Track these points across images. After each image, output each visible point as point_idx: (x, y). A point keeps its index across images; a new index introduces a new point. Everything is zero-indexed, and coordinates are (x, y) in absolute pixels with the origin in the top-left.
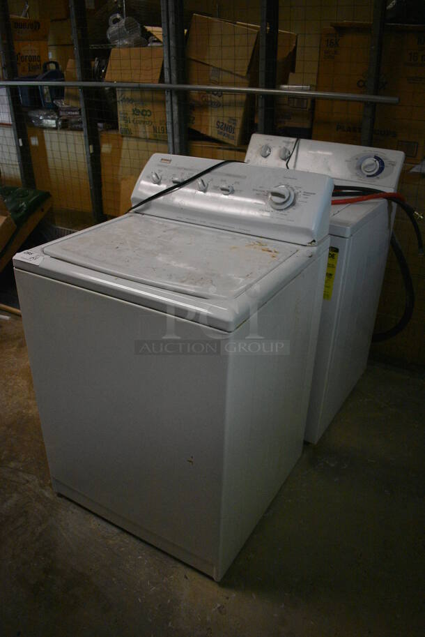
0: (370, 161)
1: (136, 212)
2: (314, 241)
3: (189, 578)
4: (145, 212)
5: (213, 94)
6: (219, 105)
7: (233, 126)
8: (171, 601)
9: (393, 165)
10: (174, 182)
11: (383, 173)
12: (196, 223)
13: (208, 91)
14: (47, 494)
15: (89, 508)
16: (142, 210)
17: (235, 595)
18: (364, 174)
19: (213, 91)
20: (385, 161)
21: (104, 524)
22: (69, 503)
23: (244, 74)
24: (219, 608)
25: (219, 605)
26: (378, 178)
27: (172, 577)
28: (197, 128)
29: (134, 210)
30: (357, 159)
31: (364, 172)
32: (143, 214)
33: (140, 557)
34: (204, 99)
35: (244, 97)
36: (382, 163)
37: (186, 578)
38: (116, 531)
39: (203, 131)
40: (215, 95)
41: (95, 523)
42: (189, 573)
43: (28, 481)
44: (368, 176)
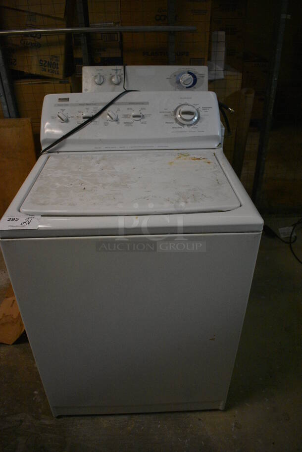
0: (187, 76)
1: (49, 152)
2: (220, 144)
3: (201, 419)
4: (60, 150)
5: (32, 36)
6: (39, 46)
7: (56, 62)
8: (204, 442)
9: (203, 77)
10: (84, 118)
11: (197, 84)
12: (116, 149)
13: (26, 35)
14: (47, 422)
15: (93, 413)
16: (56, 149)
17: (236, 412)
18: (184, 87)
19: (31, 34)
20: (196, 75)
21: (112, 418)
22: (72, 418)
23: (62, 16)
24: (235, 426)
25: (233, 424)
26: (195, 88)
27: (191, 425)
28: (20, 69)
29: (47, 151)
30: (175, 76)
31: (183, 85)
32: (58, 152)
33: (159, 426)
34: (22, 42)
35: (63, 37)
36: (194, 76)
37: (200, 420)
38: (126, 417)
39: (26, 71)
40: (34, 37)
41: (105, 422)
42: (198, 415)
43: (21, 421)
44: (187, 87)
